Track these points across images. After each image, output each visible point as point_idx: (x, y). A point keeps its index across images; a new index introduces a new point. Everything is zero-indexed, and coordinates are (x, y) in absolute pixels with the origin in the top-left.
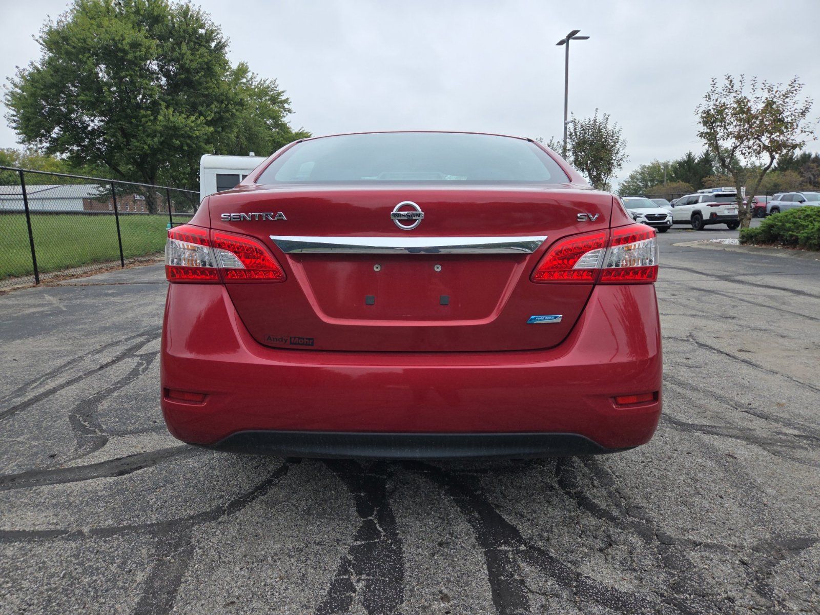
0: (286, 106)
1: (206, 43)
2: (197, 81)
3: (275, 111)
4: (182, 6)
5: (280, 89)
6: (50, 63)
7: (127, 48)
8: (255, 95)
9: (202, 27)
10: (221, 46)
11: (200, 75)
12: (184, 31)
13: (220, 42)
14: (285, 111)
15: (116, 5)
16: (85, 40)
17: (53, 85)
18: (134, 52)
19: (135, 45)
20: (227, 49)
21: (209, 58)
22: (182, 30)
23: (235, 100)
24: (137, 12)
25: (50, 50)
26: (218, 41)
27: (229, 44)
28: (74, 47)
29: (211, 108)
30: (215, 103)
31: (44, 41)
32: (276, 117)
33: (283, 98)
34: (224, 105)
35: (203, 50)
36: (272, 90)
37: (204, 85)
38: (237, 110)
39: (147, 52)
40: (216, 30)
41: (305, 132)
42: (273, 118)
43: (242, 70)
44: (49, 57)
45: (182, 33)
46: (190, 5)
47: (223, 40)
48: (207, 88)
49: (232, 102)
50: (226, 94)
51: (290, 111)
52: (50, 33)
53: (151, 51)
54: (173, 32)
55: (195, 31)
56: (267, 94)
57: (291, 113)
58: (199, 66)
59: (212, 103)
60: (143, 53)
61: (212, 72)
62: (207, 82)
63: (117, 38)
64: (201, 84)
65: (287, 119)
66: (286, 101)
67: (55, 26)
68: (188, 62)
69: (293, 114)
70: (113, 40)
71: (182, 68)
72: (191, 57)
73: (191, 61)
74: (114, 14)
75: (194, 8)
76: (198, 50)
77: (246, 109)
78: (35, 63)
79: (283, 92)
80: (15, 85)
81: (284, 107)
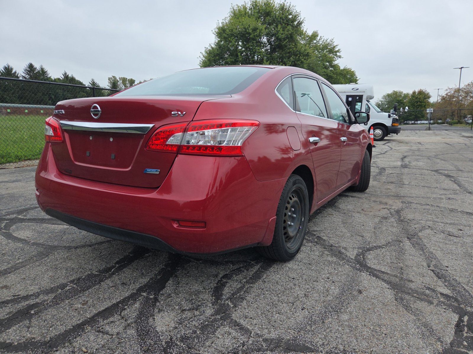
0: (338, 54)
1: (291, 23)
2: (284, 45)
3: (330, 58)
4: (281, 4)
5: (335, 44)
6: (218, 44)
7: (250, 31)
8: (320, 49)
9: (290, 14)
10: (300, 24)
11: (286, 41)
12: (281, 18)
13: (299, 21)
14: (337, 57)
15: (249, 9)
16: (232, 30)
17: (218, 55)
18: (254, 33)
19: (255, 30)
20: (303, 25)
21: (292, 31)
22: (279, 18)
23: (304, 53)
24: (259, 12)
25: (219, 38)
26: (298, 21)
27: (304, 22)
28: (228, 35)
29: (290, 59)
30: (293, 56)
31: (216, 33)
32: (330, 61)
33: (336, 49)
34: (297, 57)
35: (289, 27)
36: (331, 45)
37: (288, 47)
38: (305, 59)
39: (260, 32)
40: (297, 15)
41: (348, 68)
42: (328, 62)
43: (315, 35)
44: (218, 41)
45: (279, 20)
46: (286, 3)
47: (301, 20)
48: (289, 49)
49: (302, 55)
50: (300, 51)
51: (340, 57)
52: (219, 28)
53: (262, 31)
54: (275, 19)
55: (286, 17)
56: (327, 48)
57: (340, 58)
58: (286, 36)
59: (291, 56)
60: (258, 33)
61: (293, 39)
62: (289, 45)
63: (246, 27)
64: (286, 46)
65: (338, 62)
66: (338, 51)
67: (221, 25)
68: (280, 35)
69: (341, 58)
70: (245, 28)
71: (277, 39)
72: (282, 32)
73: (282, 34)
74: (248, 15)
75: (287, 5)
76: (286, 28)
77: (310, 58)
78: (211, 45)
79: (337, 46)
80: (204, 57)
81: (336, 55)
